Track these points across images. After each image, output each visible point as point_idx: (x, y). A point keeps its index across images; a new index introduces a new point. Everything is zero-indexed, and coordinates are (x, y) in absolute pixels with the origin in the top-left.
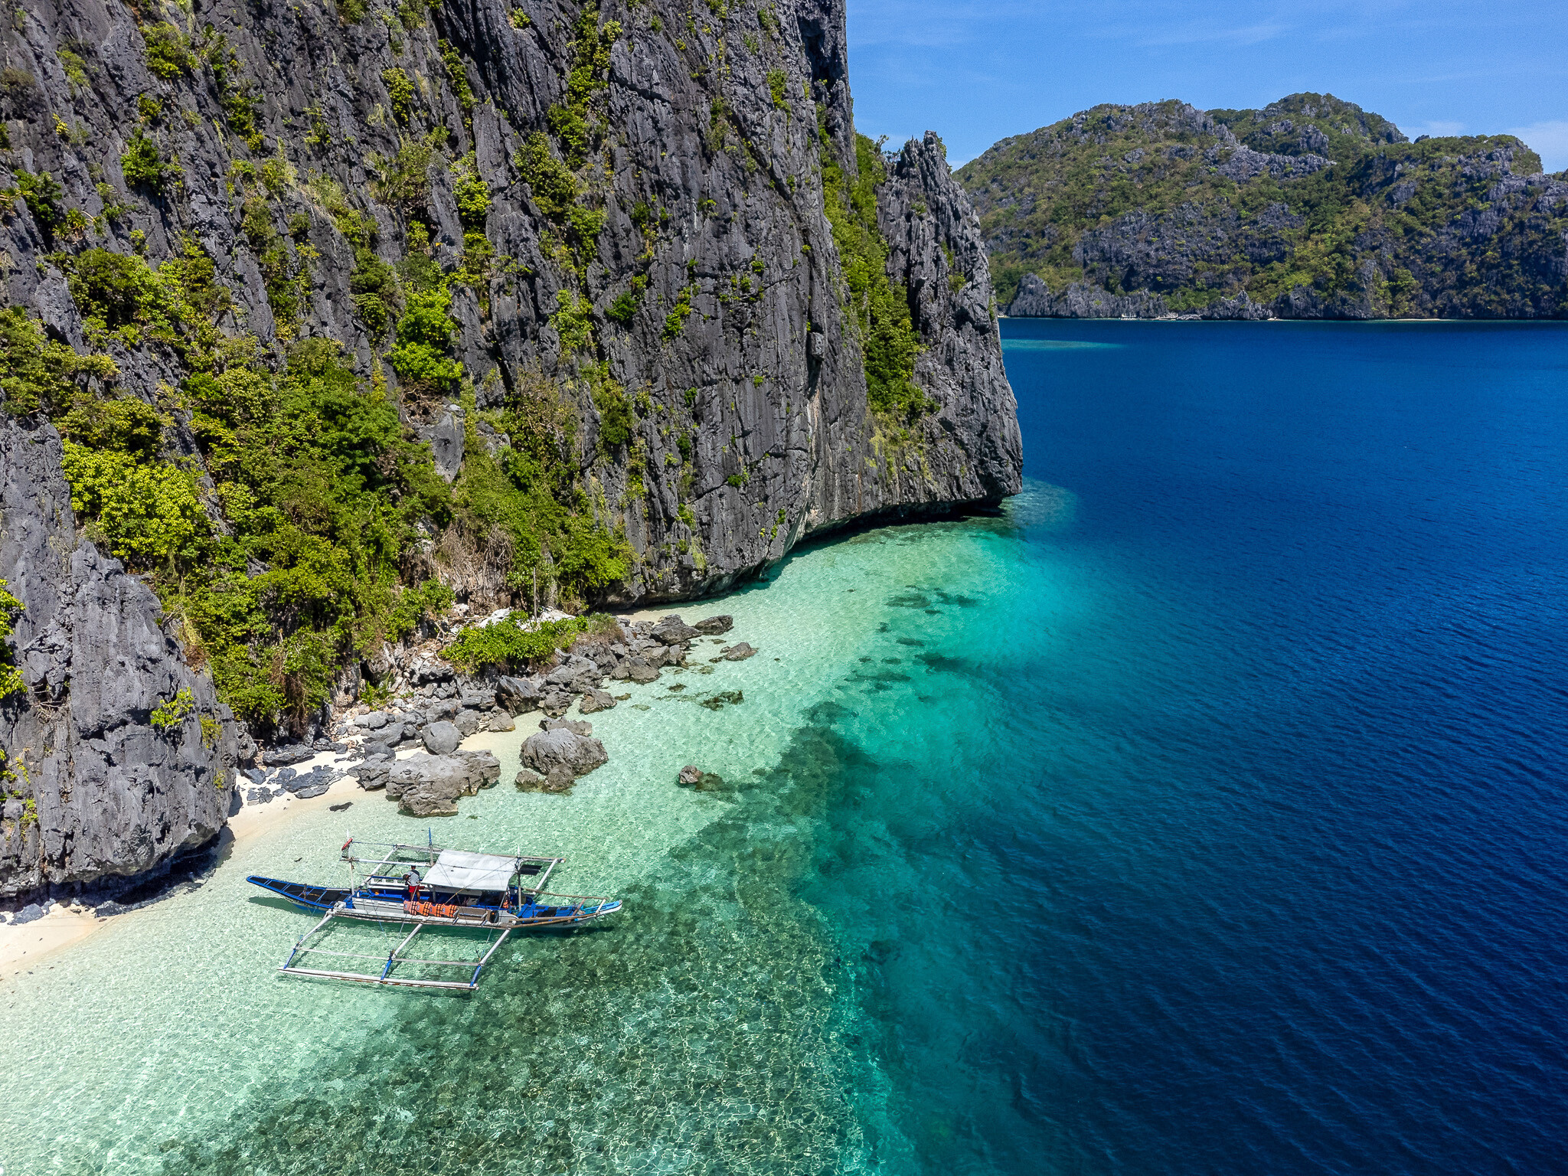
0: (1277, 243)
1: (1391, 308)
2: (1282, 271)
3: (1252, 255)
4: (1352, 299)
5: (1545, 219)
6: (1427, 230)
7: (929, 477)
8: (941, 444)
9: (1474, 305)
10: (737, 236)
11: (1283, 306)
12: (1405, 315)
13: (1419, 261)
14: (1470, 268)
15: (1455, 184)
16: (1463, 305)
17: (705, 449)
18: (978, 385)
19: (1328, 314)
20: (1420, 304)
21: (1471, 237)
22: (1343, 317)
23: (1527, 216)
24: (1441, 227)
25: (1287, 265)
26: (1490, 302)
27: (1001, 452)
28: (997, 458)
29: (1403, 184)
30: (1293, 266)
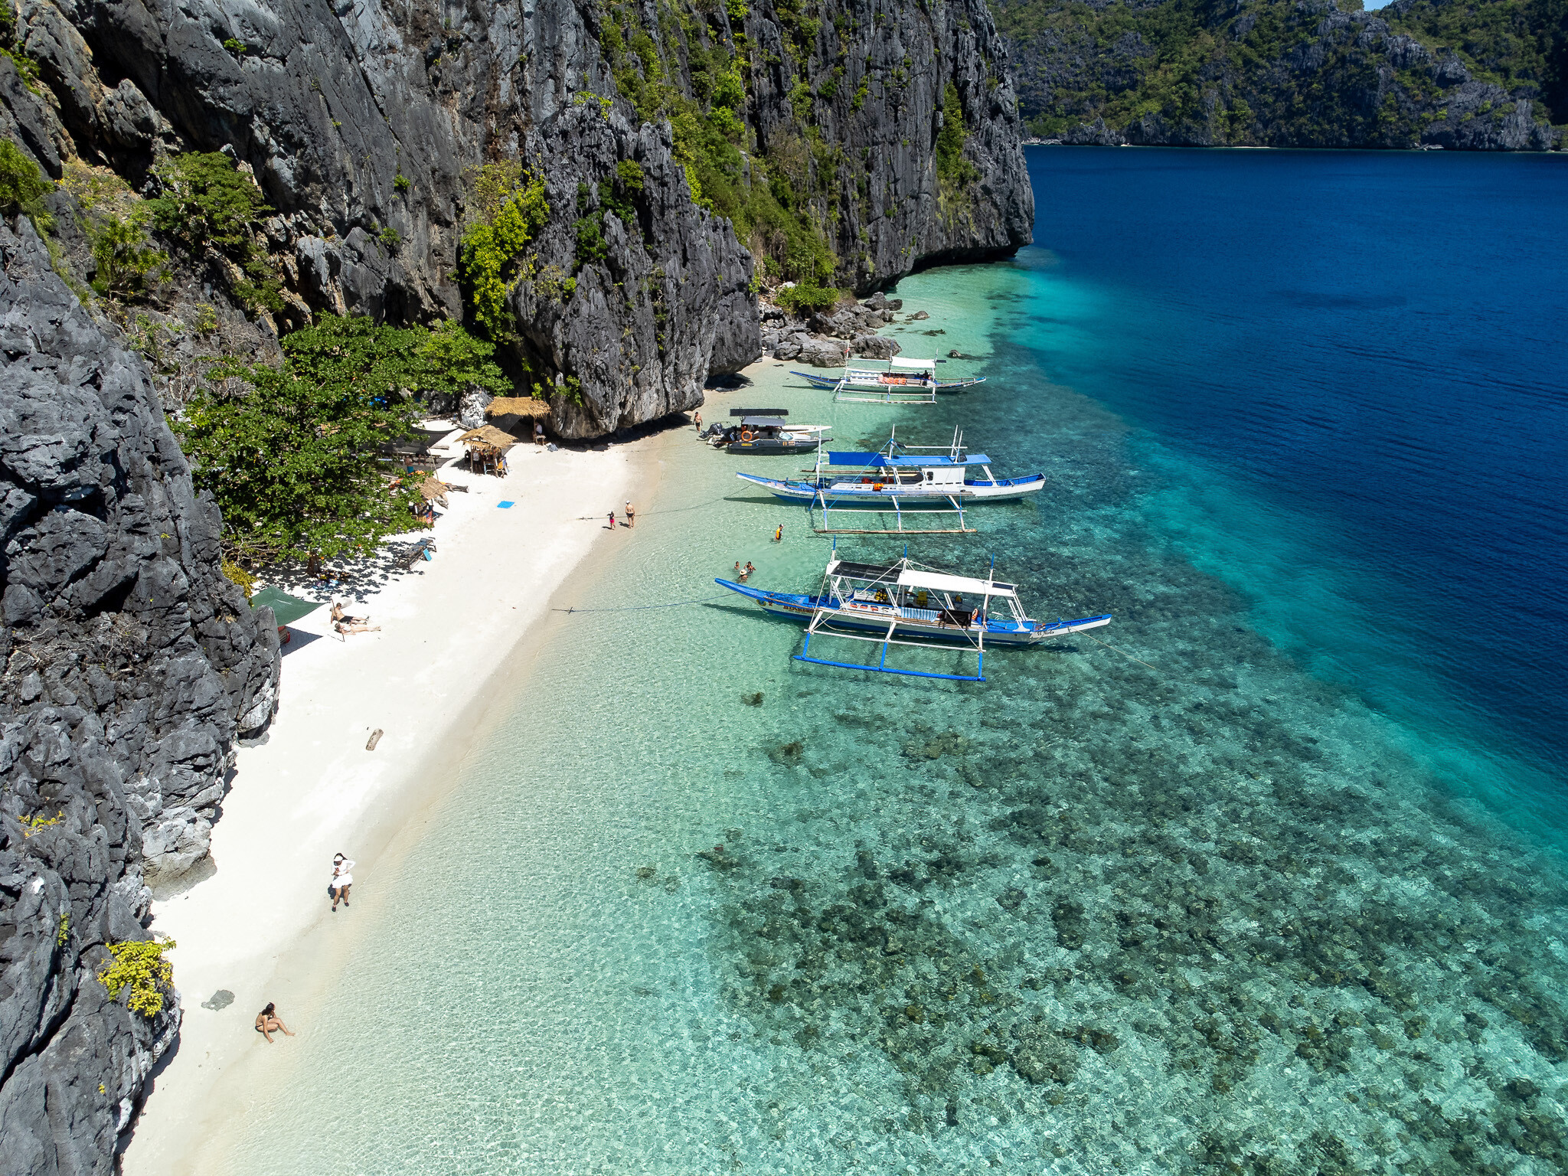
0: (1130, 72)
1: (1229, 136)
2: (1133, 98)
3: (1107, 83)
4: (1196, 127)
5: (1363, 53)
6: (1263, 62)
7: (973, 229)
8: (982, 205)
9: (1299, 134)
10: (896, 40)
11: (1134, 133)
12: (1241, 143)
13: (1255, 92)
14: (1298, 98)
15: (1289, 19)
16: (1290, 134)
17: (875, 190)
18: (1008, 161)
19: (1174, 141)
20: (1254, 133)
21: (1300, 69)
22: (1187, 144)
23: (1347, 51)
24: (1275, 59)
25: (1139, 94)
26: (1311, 132)
27: (1022, 212)
28: (1019, 216)
29: (1244, 16)
30: (1143, 94)
